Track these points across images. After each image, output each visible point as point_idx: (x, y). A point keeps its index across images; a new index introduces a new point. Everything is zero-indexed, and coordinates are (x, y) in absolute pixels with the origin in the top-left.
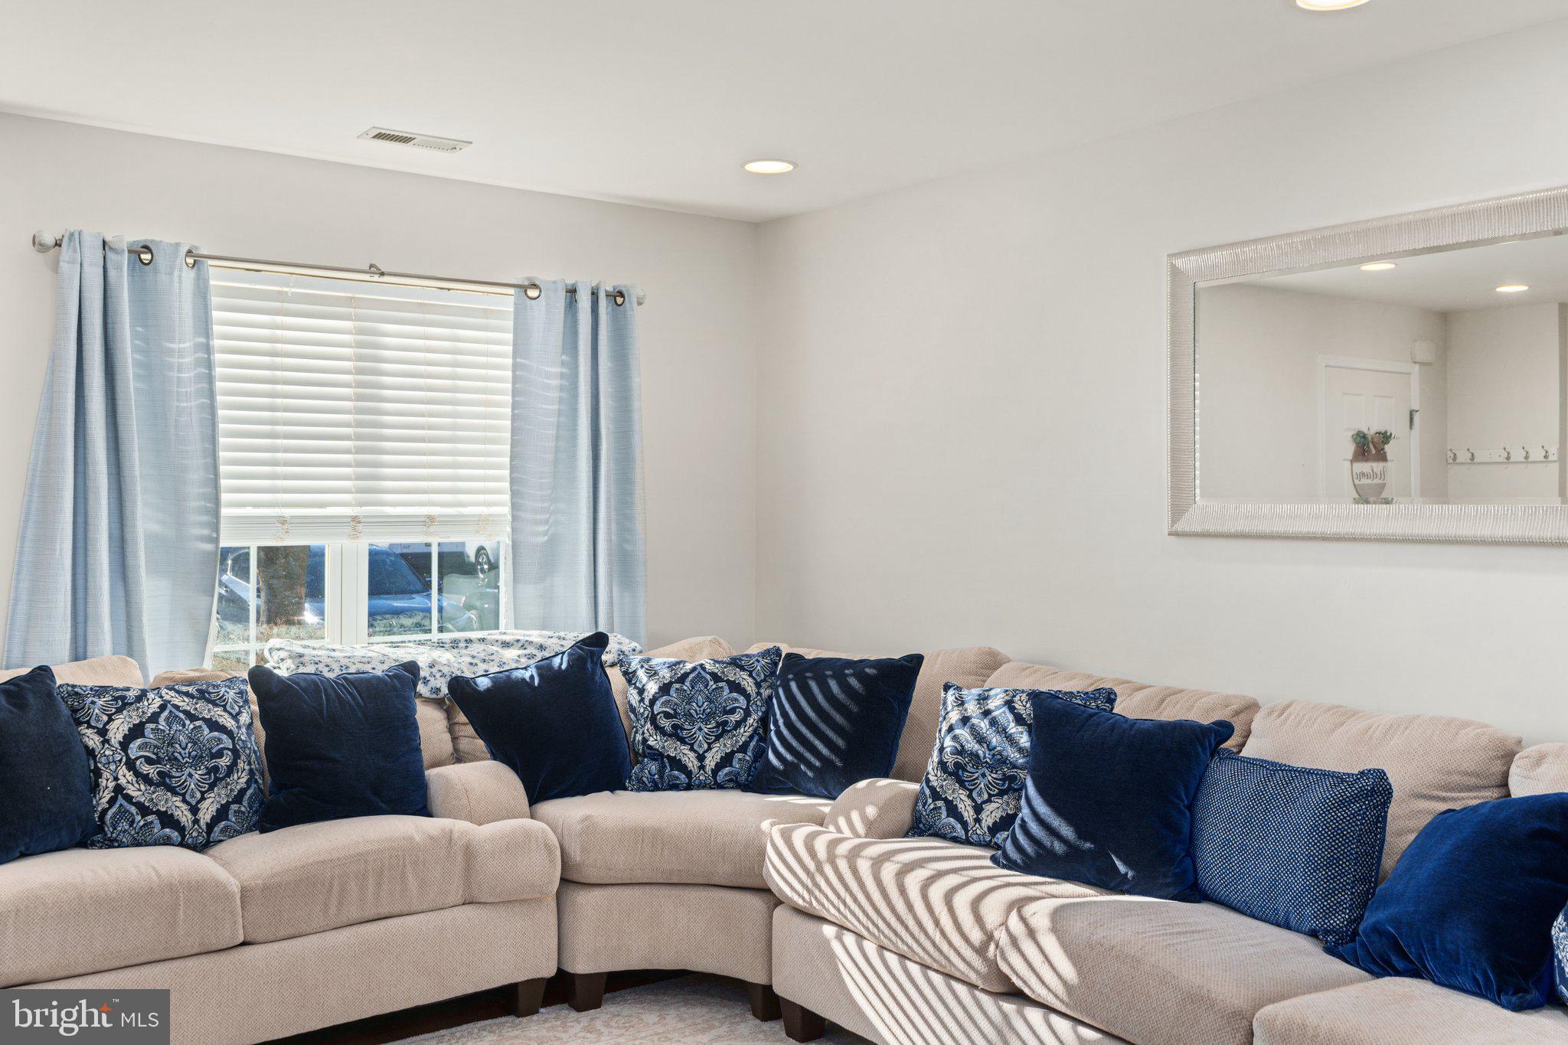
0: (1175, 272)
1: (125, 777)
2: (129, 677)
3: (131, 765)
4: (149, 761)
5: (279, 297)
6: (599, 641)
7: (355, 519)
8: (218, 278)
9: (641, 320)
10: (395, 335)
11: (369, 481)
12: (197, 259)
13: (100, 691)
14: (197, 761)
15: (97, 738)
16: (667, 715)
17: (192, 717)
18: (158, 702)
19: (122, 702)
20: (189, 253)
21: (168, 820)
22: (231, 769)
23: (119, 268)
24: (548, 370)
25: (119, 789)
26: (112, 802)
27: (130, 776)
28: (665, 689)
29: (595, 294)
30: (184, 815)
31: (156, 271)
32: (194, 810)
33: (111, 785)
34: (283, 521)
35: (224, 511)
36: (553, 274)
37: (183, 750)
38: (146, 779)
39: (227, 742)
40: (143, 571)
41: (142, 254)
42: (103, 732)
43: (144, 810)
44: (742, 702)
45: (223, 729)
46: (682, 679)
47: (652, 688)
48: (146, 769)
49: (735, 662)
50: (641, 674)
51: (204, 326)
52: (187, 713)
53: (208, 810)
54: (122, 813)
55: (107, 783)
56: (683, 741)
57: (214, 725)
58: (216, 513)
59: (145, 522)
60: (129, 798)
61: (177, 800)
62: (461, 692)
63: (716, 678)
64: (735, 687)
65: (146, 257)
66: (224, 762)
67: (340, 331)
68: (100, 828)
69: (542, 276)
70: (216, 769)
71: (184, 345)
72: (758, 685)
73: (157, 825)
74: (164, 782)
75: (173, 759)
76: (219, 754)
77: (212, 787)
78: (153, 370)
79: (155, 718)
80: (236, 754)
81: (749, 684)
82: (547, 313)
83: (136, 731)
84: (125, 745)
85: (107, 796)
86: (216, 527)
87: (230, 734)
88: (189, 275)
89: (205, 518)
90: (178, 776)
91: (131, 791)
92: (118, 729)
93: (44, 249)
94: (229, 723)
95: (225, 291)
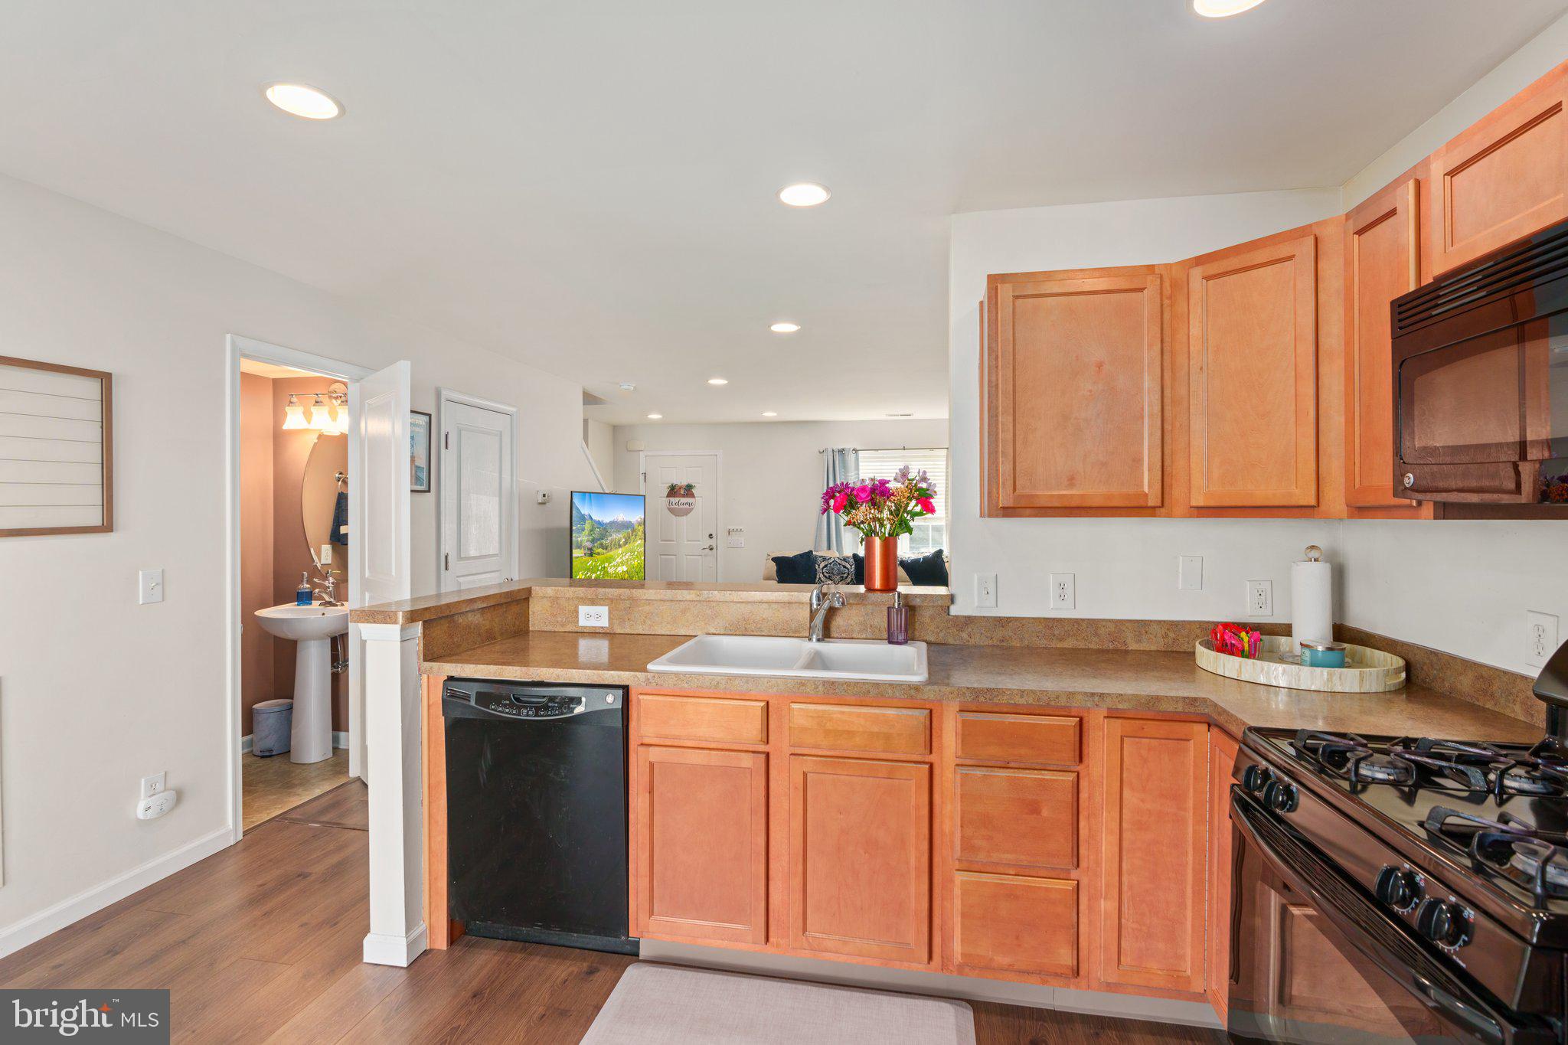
1: (822, 575)
3: (823, 573)
5: (883, 457)
8: (862, 453)
12: (856, 451)
13: (820, 557)
14: (838, 574)
15: (819, 564)
17: (840, 563)
18: (832, 560)
19: (824, 559)
20: (854, 450)
22: (846, 577)
23: (838, 455)
31: (846, 454)
37: (835, 571)
38: (825, 577)
39: (847, 571)
41: (841, 451)
45: (847, 568)
48: (826, 574)
51: (857, 468)
55: (818, 577)
57: (844, 567)
60: (821, 581)
65: (844, 452)
66: (845, 575)
74: (830, 578)
75: (832, 573)
79: (830, 564)
83: (826, 566)
84: (823, 569)
88: (853, 456)
90: (833, 577)
92: (822, 565)
93: (820, 452)
94: (849, 567)
95: (864, 458)
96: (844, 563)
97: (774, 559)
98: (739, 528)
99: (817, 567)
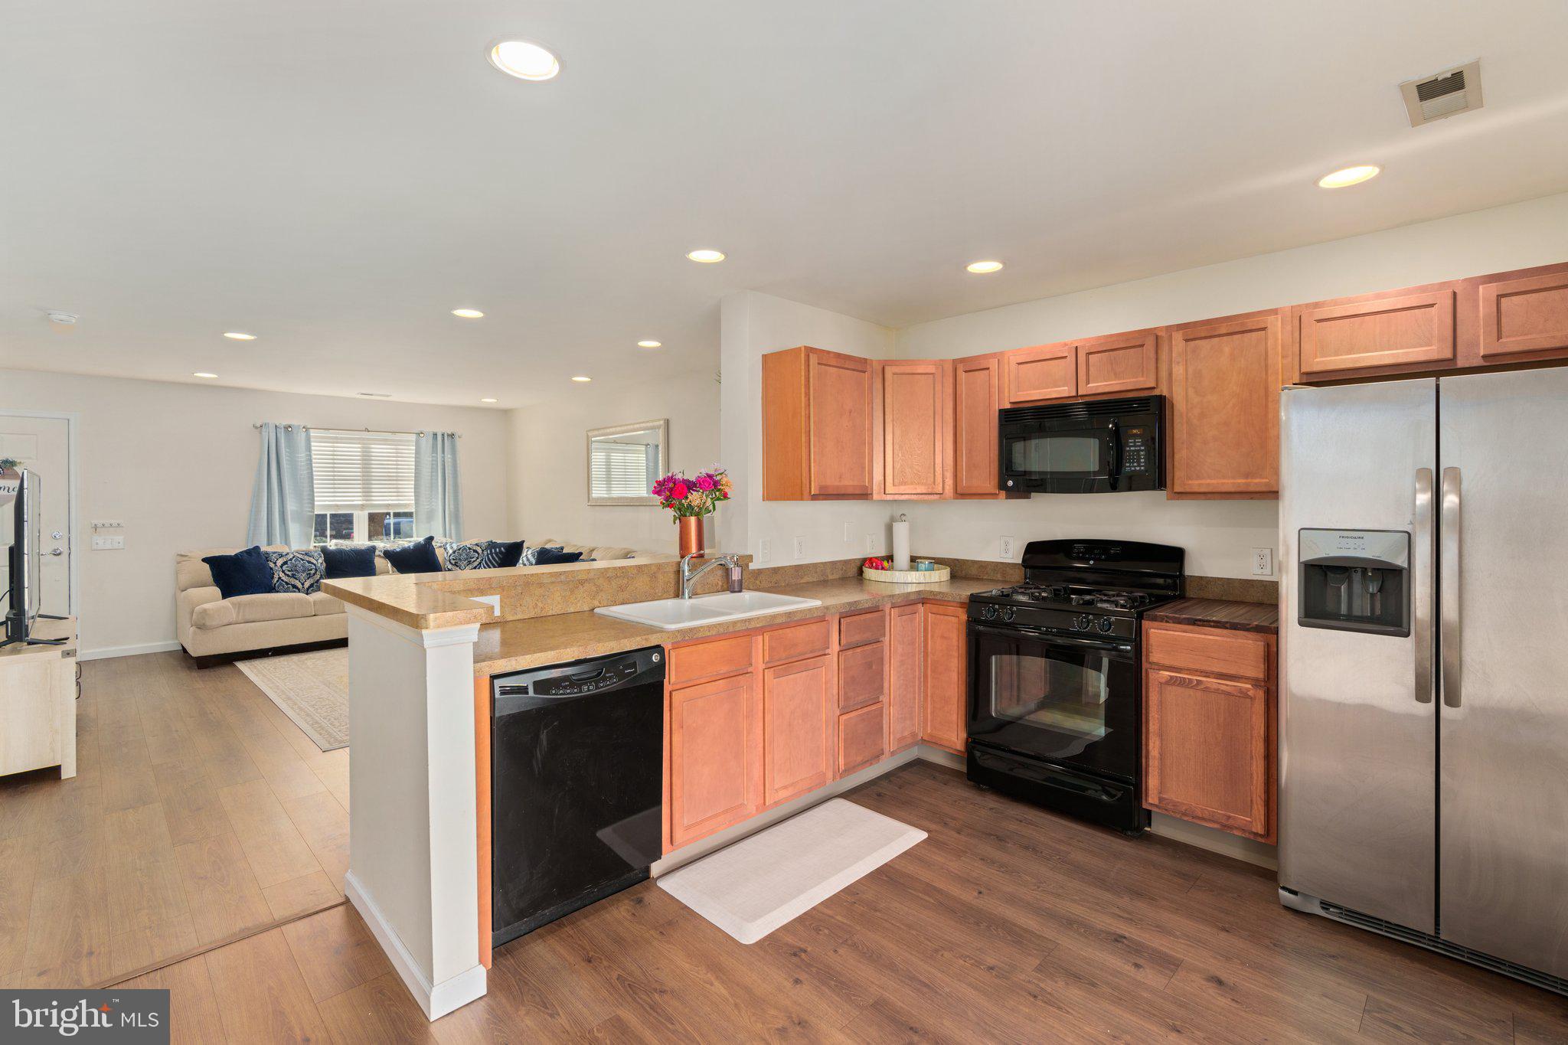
0: (588, 436)
1: (282, 575)
2: (285, 550)
3: (283, 572)
4: (289, 571)
5: (336, 438)
6: (431, 538)
7: (363, 505)
8: (313, 433)
9: (459, 442)
10: (378, 449)
11: (367, 492)
12: (306, 429)
13: (274, 553)
14: (304, 571)
15: (273, 565)
16: (454, 559)
17: (303, 560)
18: (292, 556)
19: (281, 556)
20: (304, 427)
21: (294, 586)
22: (314, 574)
23: (281, 433)
24: (427, 459)
25: (280, 578)
26: (277, 581)
27: (283, 574)
28: (454, 552)
29: (443, 435)
30: (300, 586)
31: (293, 433)
32: (303, 584)
33: (277, 577)
34: (337, 506)
35: (316, 503)
36: (429, 429)
37: (300, 568)
38: (288, 575)
40: (290, 521)
41: (287, 428)
42: (275, 563)
43: (287, 583)
44: (477, 555)
45: (313, 563)
46: (459, 550)
47: (451, 551)
48: (289, 573)
49: (477, 545)
50: (448, 548)
51: (309, 449)
52: (301, 559)
53: (307, 585)
54: (281, 584)
55: (276, 576)
56: (457, 566)
57: (309, 562)
58: (313, 504)
59: (291, 506)
60: (282, 580)
61: (297, 581)
62: (388, 555)
63: (470, 549)
64: (475, 551)
65: (290, 429)
66: (313, 572)
67: (355, 449)
68: (274, 589)
69: (424, 430)
70: (310, 574)
71: (302, 456)
72: (483, 551)
73: (291, 588)
74: (293, 576)
75: (296, 571)
76: (311, 570)
77: (308, 578)
78: (293, 462)
79: (291, 560)
80: (316, 570)
81: (480, 551)
82: (426, 443)
83: (285, 563)
84: (281, 567)
85: (276, 580)
86: (313, 508)
87: (315, 565)
88: (303, 435)
89: (310, 505)
90: (298, 575)
91: (283, 578)
92: (280, 562)
93: (256, 428)
94: (315, 562)
95: (316, 437)
96: (307, 558)
97: (205, 560)
98: (114, 522)
99: (272, 565)
